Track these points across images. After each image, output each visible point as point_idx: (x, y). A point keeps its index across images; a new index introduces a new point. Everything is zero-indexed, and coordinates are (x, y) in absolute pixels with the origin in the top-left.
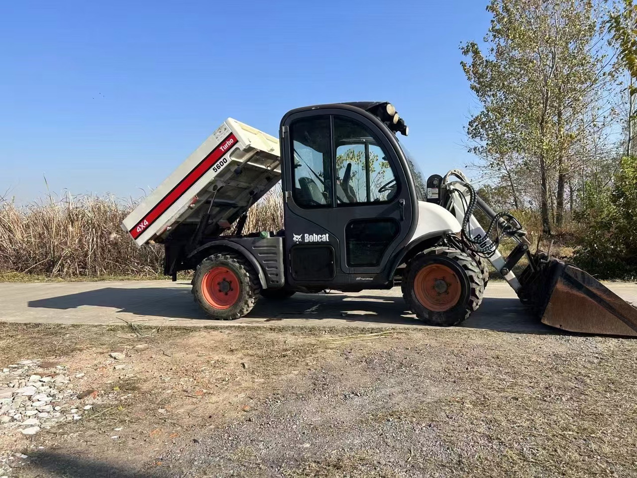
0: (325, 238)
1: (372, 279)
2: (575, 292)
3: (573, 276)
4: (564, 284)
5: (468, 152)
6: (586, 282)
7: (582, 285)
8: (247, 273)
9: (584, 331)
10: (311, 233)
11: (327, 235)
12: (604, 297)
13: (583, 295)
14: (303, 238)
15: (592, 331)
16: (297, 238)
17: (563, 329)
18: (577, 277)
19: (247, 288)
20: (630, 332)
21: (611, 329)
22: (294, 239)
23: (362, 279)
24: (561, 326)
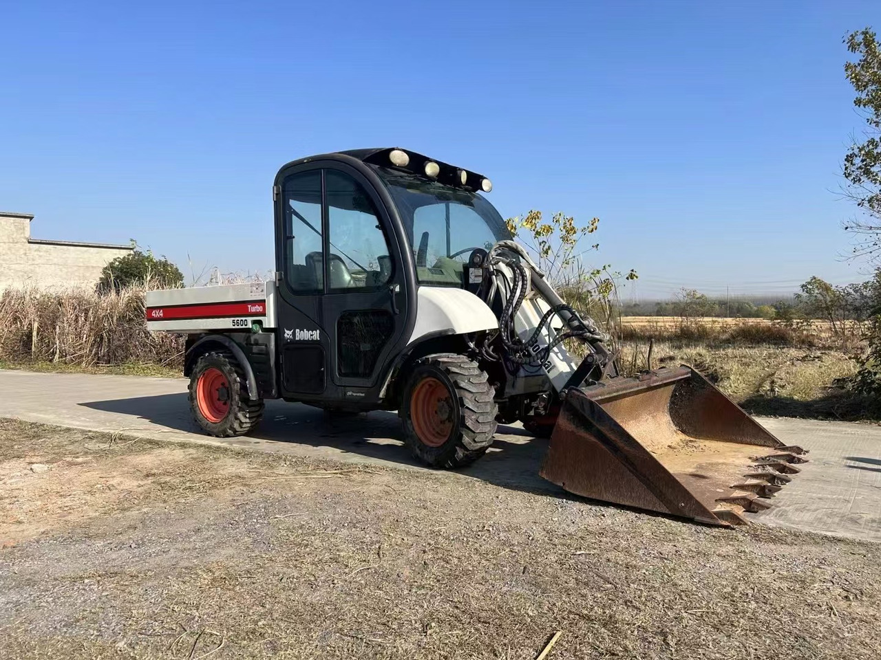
0: (316, 335)
1: (363, 395)
2: (582, 433)
3: (578, 407)
4: (568, 420)
5: (859, 205)
6: (596, 417)
7: (591, 423)
8: (238, 379)
9: (594, 496)
10: (301, 330)
11: (318, 331)
12: (620, 443)
13: (593, 439)
14: (294, 334)
15: (607, 497)
16: (288, 334)
17: (567, 489)
18: (584, 410)
19: (237, 398)
20: (657, 505)
21: (631, 497)
22: (286, 335)
23: (355, 394)
24: (564, 484)
